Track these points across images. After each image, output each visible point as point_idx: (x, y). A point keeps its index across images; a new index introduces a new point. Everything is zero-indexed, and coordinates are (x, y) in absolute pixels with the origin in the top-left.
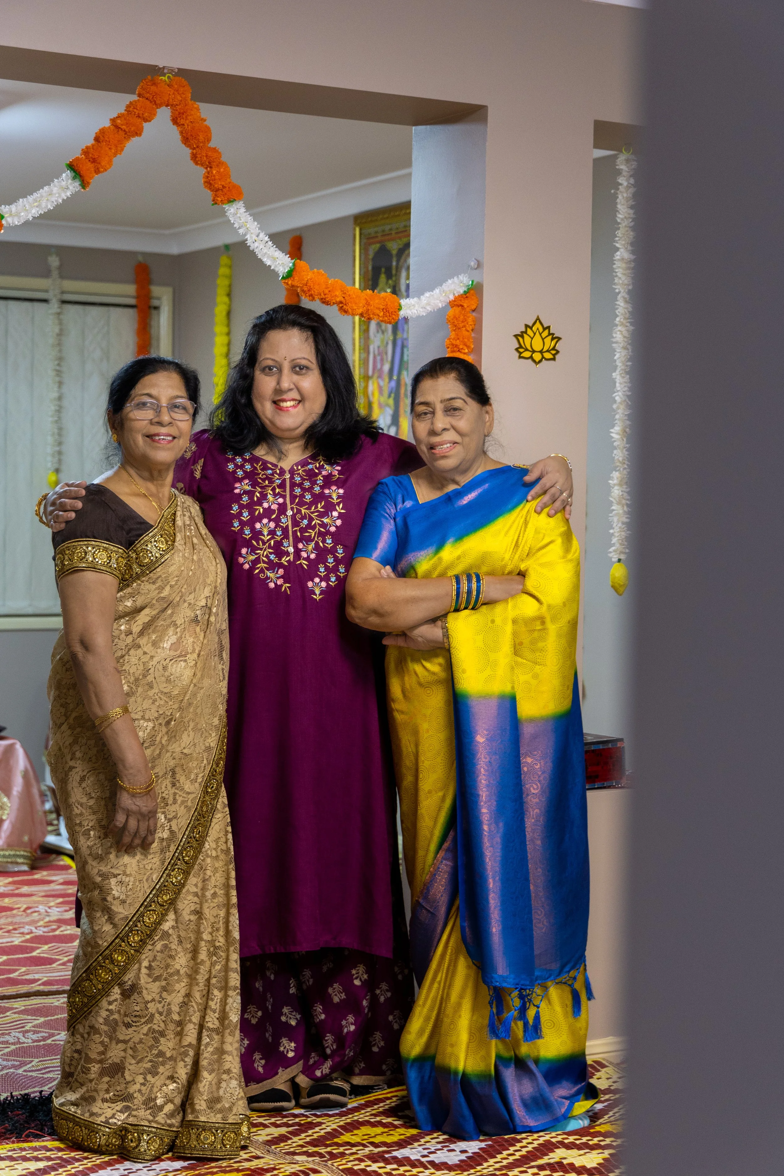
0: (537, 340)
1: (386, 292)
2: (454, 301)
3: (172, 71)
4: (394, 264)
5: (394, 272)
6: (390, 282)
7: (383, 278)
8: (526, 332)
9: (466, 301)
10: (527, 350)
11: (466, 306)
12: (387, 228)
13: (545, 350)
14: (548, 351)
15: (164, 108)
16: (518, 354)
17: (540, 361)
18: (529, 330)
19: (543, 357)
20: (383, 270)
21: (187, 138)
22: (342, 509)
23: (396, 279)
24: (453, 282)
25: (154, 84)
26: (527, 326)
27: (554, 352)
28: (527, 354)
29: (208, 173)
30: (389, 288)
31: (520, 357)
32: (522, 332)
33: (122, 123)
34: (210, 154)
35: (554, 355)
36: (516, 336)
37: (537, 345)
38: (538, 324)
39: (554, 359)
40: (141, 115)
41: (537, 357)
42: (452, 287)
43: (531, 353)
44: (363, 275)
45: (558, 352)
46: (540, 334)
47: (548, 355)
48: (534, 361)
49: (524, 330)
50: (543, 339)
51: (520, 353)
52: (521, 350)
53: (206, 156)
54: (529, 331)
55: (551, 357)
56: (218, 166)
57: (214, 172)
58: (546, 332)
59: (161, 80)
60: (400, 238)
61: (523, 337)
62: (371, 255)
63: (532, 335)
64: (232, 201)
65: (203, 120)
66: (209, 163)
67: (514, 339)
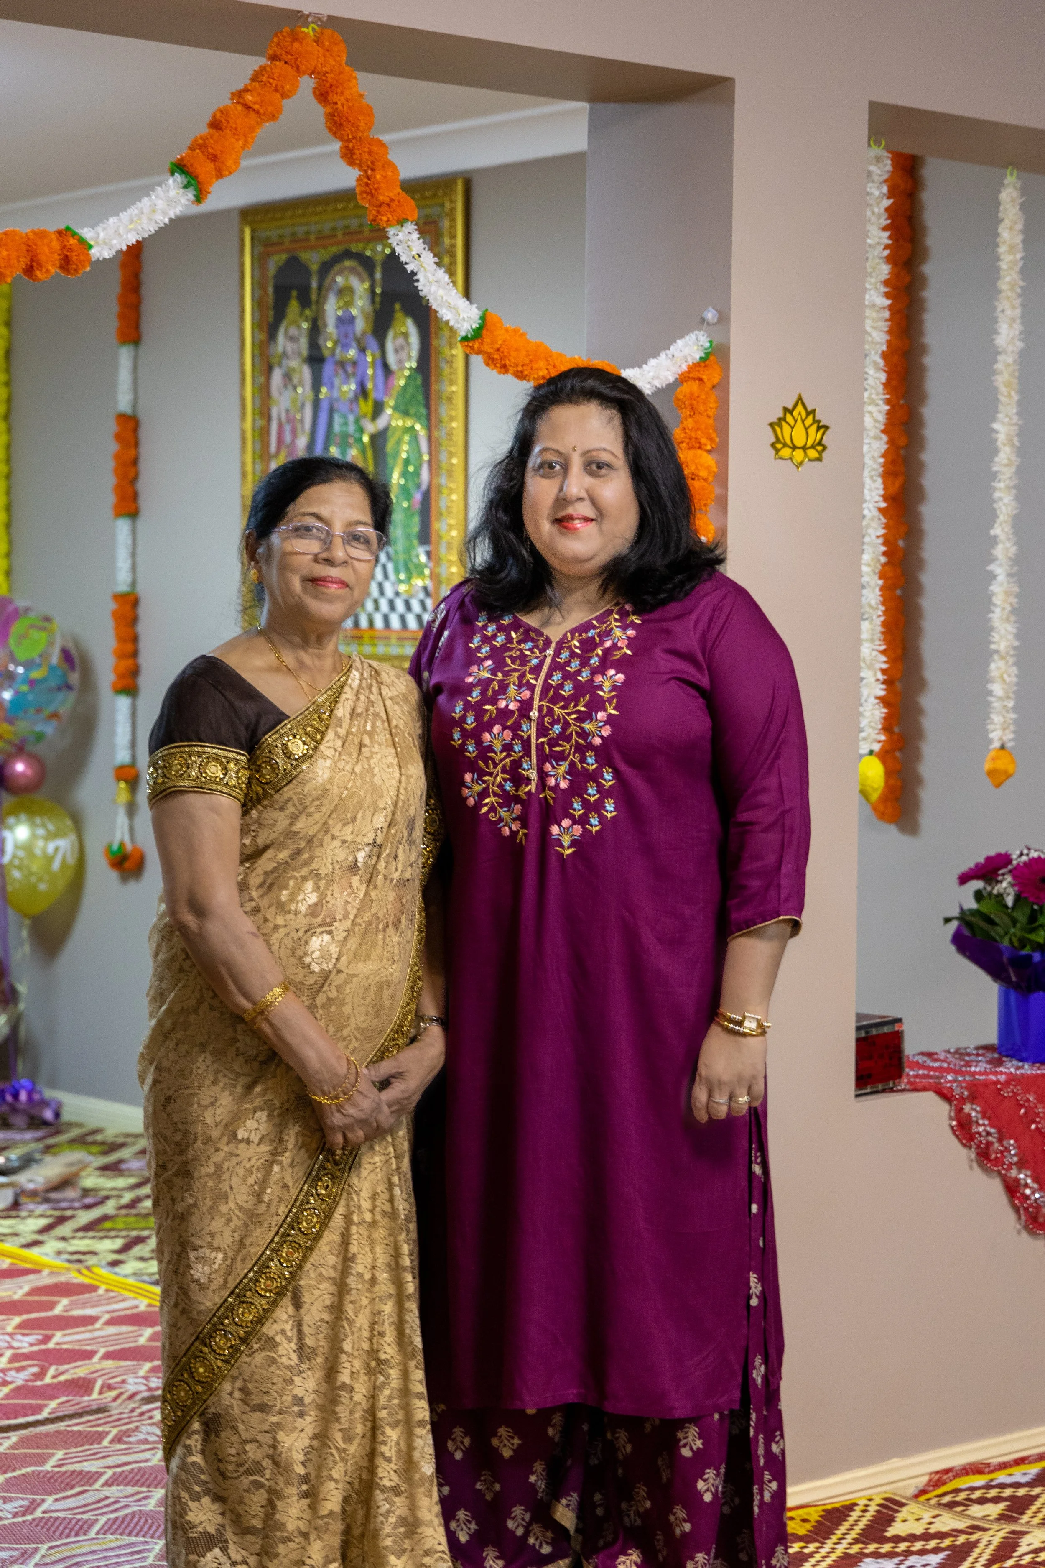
0: (799, 431)
1: (299, 327)
2: (689, 372)
3: (319, 19)
4: (314, 284)
5: (314, 297)
6: (308, 312)
7: (294, 306)
8: (784, 419)
9: (706, 372)
10: (785, 445)
11: (705, 380)
12: (301, 230)
13: (808, 445)
14: (813, 447)
15: (306, 77)
16: (774, 452)
17: (801, 463)
18: (788, 415)
19: (806, 456)
20: (294, 293)
21: (337, 125)
22: (615, 709)
23: (318, 310)
24: (685, 344)
25: (295, 39)
26: (786, 410)
27: (819, 448)
28: (786, 452)
29: (368, 178)
30: (306, 320)
31: (777, 457)
32: (780, 419)
33: (254, 100)
34: (375, 149)
35: (820, 453)
36: (771, 425)
37: (799, 437)
38: (800, 408)
39: (819, 459)
40: (280, 89)
41: (799, 455)
42: (686, 351)
43: (790, 450)
44: (258, 303)
45: (825, 448)
46: (803, 421)
47: (813, 454)
48: (794, 462)
49: (781, 415)
50: (806, 429)
51: (777, 451)
52: (779, 446)
53: (368, 152)
54: (789, 418)
55: (816, 455)
56: (383, 167)
57: (378, 177)
58: (811, 417)
59: (304, 33)
60: (325, 247)
61: (781, 428)
62: (272, 270)
63: (792, 422)
64: (401, 222)
65: (361, 96)
66: (372, 163)
67: (769, 429)
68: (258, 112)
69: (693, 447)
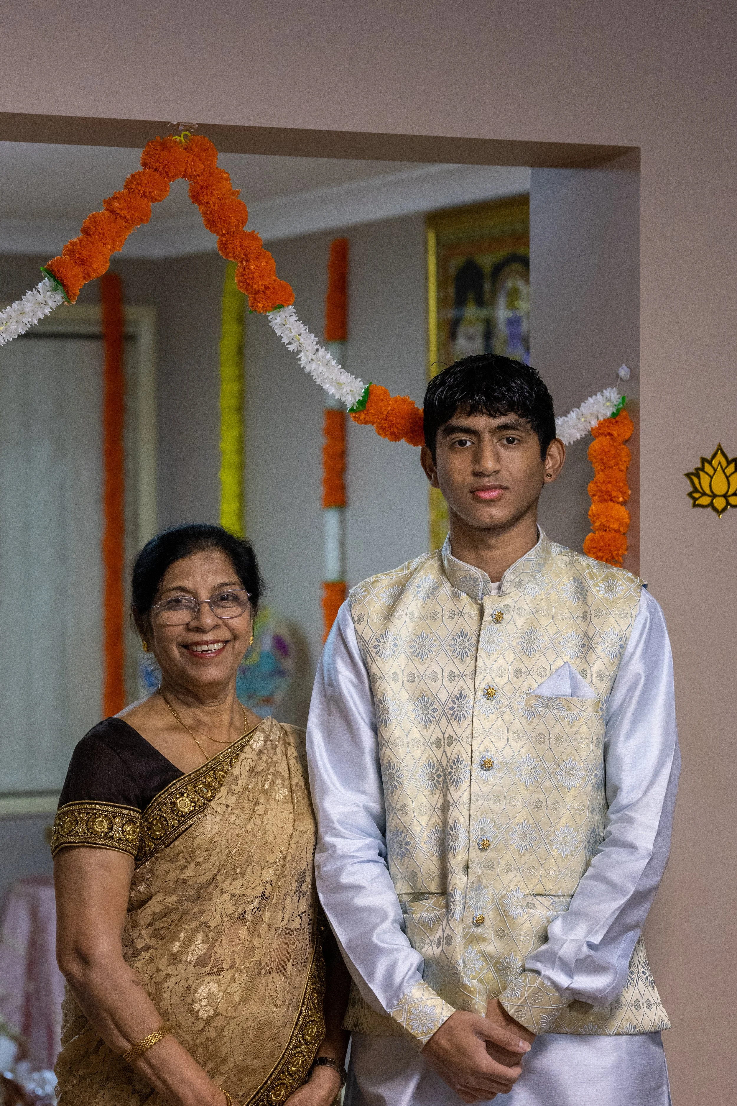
0: (719, 479)
2: (599, 428)
3: (190, 127)
8: (702, 469)
9: (616, 428)
10: (704, 494)
11: (616, 435)
13: (730, 493)
14: (735, 494)
15: (179, 181)
16: (691, 501)
17: (725, 509)
18: (706, 465)
19: (728, 503)
21: (214, 222)
24: (597, 401)
25: (165, 148)
26: (703, 460)
28: (705, 501)
29: (244, 268)
31: (695, 505)
32: (697, 469)
33: (120, 206)
34: (245, 242)
36: (688, 475)
37: (720, 486)
38: (719, 456)
40: (147, 194)
41: (719, 503)
42: (595, 409)
43: (710, 499)
46: (723, 470)
47: (734, 501)
48: (715, 509)
49: (699, 466)
50: (727, 478)
51: (695, 499)
52: (696, 495)
53: (241, 246)
54: (708, 468)
56: (257, 258)
57: (252, 267)
58: (731, 466)
59: (175, 141)
61: (698, 476)
63: (711, 472)
64: (278, 306)
65: (235, 194)
66: (245, 255)
67: (686, 479)
68: (125, 217)
69: (604, 500)
